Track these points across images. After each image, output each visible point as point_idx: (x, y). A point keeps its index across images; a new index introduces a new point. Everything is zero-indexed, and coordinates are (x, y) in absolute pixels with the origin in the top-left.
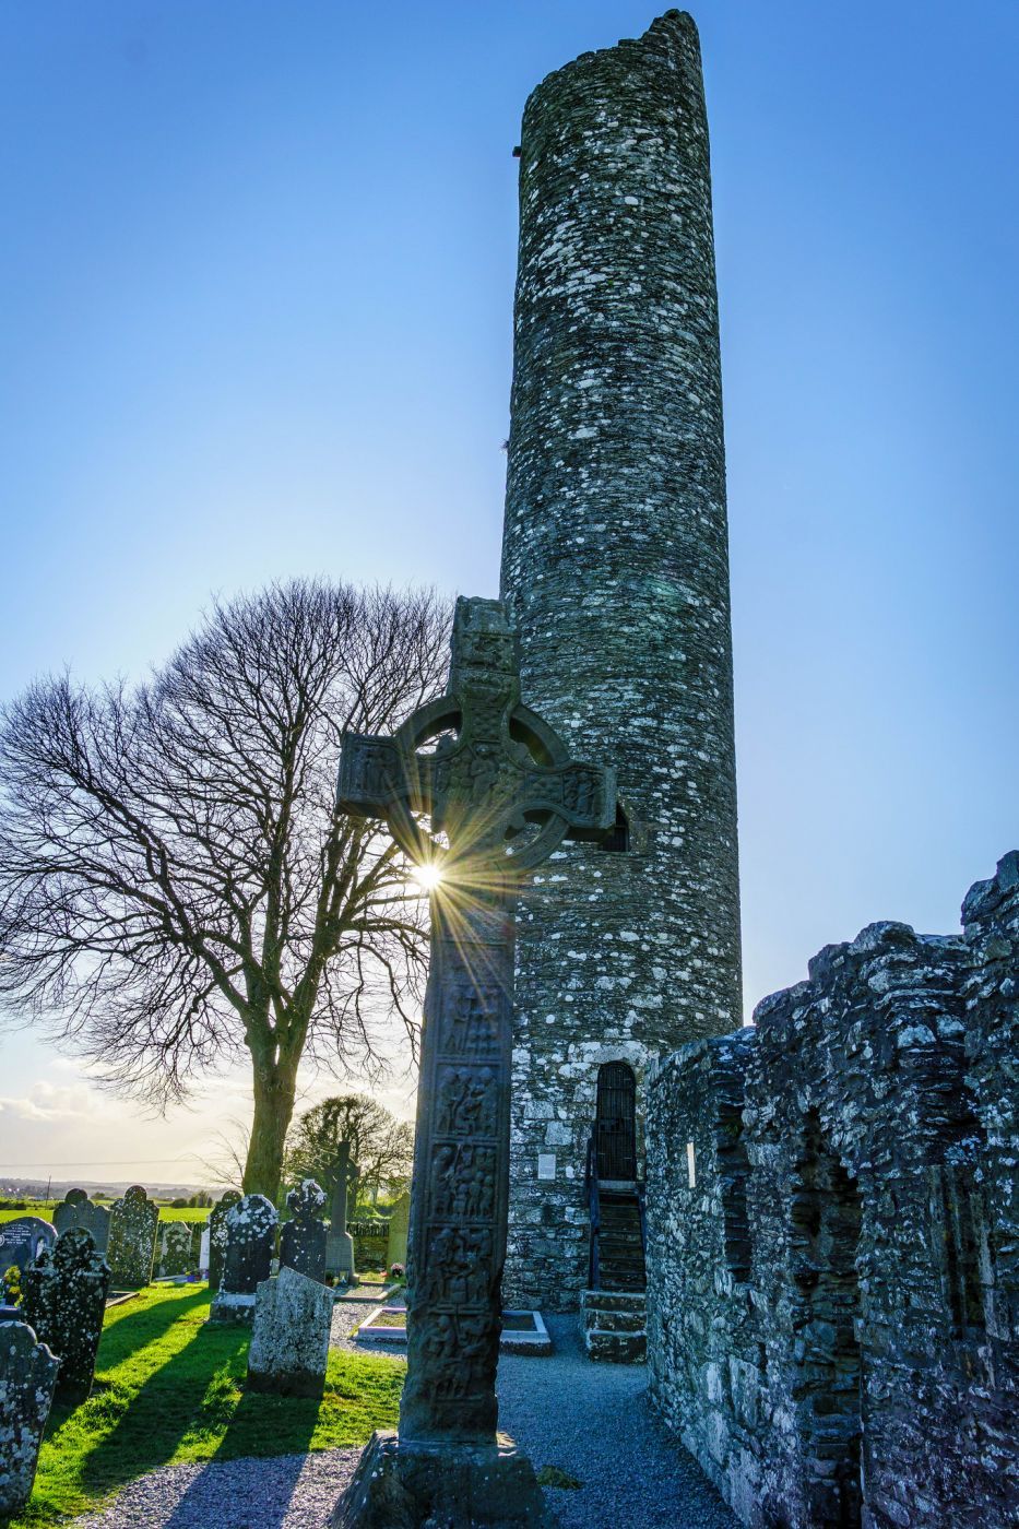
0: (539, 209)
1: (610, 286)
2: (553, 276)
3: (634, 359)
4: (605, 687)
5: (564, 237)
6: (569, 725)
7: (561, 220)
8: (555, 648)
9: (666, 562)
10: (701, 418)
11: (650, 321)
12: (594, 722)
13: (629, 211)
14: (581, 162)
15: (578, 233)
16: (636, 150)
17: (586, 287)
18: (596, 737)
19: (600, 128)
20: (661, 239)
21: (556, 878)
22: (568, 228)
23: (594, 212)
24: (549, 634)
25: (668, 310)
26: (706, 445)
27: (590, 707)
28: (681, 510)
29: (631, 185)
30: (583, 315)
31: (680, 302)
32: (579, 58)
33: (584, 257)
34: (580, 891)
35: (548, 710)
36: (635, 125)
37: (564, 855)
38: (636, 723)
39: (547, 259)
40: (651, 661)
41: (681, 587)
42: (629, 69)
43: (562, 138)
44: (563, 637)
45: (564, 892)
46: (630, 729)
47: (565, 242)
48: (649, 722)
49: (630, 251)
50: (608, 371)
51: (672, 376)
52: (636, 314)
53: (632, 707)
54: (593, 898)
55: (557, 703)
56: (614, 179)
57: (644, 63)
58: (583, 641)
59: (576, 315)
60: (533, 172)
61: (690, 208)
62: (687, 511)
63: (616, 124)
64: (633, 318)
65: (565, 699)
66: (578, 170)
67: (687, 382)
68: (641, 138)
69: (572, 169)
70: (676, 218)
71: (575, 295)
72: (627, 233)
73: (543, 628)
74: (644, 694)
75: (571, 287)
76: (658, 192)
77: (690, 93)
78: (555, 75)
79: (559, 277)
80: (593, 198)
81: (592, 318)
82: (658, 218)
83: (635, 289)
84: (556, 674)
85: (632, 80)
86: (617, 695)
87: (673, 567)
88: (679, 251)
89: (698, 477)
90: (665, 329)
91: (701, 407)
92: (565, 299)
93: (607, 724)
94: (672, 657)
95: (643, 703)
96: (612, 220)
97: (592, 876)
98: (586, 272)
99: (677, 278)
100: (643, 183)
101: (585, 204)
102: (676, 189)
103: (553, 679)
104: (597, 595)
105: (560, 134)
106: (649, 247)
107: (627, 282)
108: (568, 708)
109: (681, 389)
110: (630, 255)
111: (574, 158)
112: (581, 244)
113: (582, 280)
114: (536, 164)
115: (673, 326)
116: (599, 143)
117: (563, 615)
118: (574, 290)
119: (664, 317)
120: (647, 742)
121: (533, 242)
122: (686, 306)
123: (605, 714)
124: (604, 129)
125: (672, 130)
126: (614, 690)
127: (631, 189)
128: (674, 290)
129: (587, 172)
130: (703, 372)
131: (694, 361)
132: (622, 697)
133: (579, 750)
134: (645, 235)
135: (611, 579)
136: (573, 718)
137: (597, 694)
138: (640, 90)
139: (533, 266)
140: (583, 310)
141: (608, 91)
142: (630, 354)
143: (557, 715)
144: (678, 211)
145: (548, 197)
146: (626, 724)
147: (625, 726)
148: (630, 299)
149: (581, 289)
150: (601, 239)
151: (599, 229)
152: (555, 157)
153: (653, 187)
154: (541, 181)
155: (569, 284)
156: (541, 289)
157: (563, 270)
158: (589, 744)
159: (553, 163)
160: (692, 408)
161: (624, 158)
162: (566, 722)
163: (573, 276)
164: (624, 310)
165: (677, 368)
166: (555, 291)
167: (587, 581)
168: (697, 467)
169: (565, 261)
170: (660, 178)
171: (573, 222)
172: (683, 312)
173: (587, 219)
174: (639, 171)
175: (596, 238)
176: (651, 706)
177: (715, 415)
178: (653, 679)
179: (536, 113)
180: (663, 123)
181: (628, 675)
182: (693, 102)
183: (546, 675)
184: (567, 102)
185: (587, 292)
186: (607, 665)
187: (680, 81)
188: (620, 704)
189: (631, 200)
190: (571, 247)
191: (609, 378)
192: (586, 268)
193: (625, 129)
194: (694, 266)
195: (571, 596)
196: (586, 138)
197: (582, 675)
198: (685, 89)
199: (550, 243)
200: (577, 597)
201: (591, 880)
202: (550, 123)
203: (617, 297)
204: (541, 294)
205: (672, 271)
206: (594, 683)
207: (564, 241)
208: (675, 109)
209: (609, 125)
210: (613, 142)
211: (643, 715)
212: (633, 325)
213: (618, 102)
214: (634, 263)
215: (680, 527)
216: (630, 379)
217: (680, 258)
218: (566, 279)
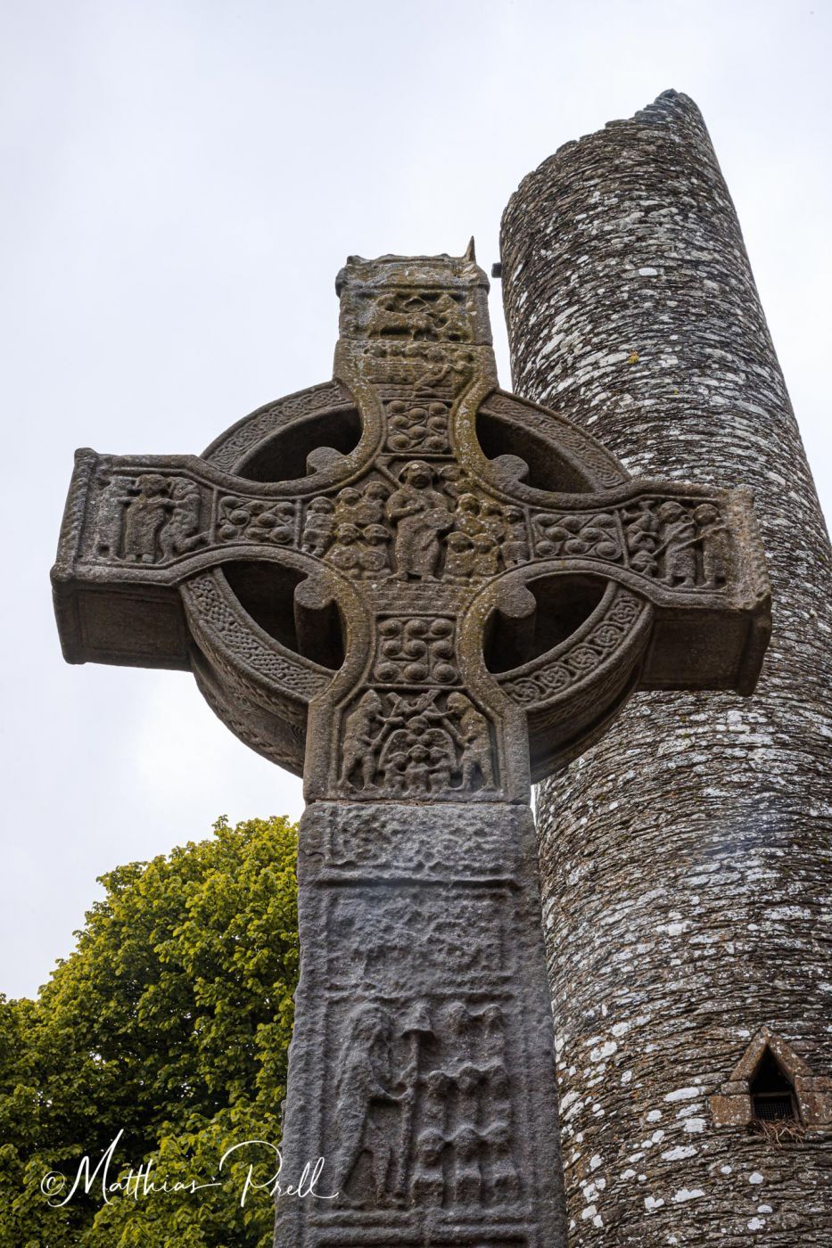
0: (531, 308)
1: (637, 363)
2: (558, 370)
3: (682, 438)
4: (714, 866)
5: (566, 326)
6: (665, 934)
7: (559, 311)
8: (625, 824)
9: (777, 681)
10: (790, 501)
11: (696, 393)
12: (705, 921)
13: (647, 282)
14: (576, 247)
15: (584, 318)
16: (646, 222)
17: (603, 371)
18: (714, 945)
19: (597, 208)
20: (695, 307)
21: (683, 1195)
22: (570, 317)
23: (601, 291)
24: (614, 805)
25: (719, 380)
26: (806, 534)
27: (696, 900)
28: (788, 613)
29: (645, 256)
30: (603, 401)
31: (735, 371)
32: (559, 150)
33: (595, 340)
34: (730, 1213)
35: (628, 916)
36: (640, 197)
37: (691, 1151)
38: (775, 916)
39: (546, 357)
40: (782, 821)
41: (807, 714)
42: (624, 147)
43: (548, 231)
44: (637, 805)
45: (702, 1220)
46: (767, 926)
47: (568, 332)
48: (796, 912)
49: (655, 323)
50: (648, 456)
51: (740, 452)
52: (675, 388)
53: (764, 892)
54: (755, 1224)
55: (642, 900)
56: (622, 254)
57: (639, 140)
58: (667, 805)
59: (593, 404)
60: (518, 278)
61: (727, 275)
62: (795, 614)
63: (615, 201)
64: (672, 392)
65: (653, 894)
66: (573, 255)
67: (763, 459)
68: (648, 210)
69: (566, 256)
70: (710, 284)
71: (589, 383)
72: (648, 305)
73: (603, 799)
74: (780, 870)
75: (582, 376)
76: (682, 260)
77: (704, 165)
78: (532, 176)
79: (565, 370)
80: (597, 278)
81: (616, 404)
82: (685, 285)
83: (669, 361)
84: (632, 860)
85: (627, 157)
86: (736, 876)
87: (789, 688)
88: (720, 318)
89: (802, 571)
90: (719, 400)
91: (788, 489)
92: (577, 390)
93: (727, 923)
94: (814, 813)
95: (781, 884)
96: (626, 296)
97: (746, 1184)
98: (600, 354)
99: (724, 345)
100: (660, 253)
101: (588, 286)
102: (705, 256)
103: (629, 868)
104: (678, 737)
105: (546, 227)
106: (679, 315)
107: (656, 356)
108: (659, 907)
109: (756, 467)
110: (656, 327)
111: (567, 245)
112: (589, 328)
113: (596, 365)
114: (520, 267)
115: (729, 398)
116: (596, 222)
117: (631, 774)
118: (588, 377)
119: (716, 390)
120: (798, 944)
121: (526, 348)
122: (743, 376)
123: (721, 909)
124: (600, 209)
125: (687, 199)
126: (730, 869)
127: (643, 261)
128: (723, 358)
129: (586, 253)
130: (782, 450)
131: (766, 436)
132: (743, 878)
133: (689, 969)
134: (672, 304)
135: (697, 712)
136: (671, 921)
137: (702, 880)
138: (640, 164)
139: (530, 372)
140: (603, 396)
141: (600, 171)
142: (675, 432)
143: (643, 921)
144: (711, 277)
145: (540, 293)
146: (758, 919)
147: (757, 922)
148: (664, 373)
149: (596, 374)
150: (614, 317)
151: (612, 306)
152: (543, 252)
153: (674, 255)
154: (530, 281)
155: (580, 373)
156: (544, 389)
157: (570, 360)
158: (702, 958)
159: (541, 258)
160: (775, 489)
161: (631, 232)
162: (660, 929)
163: (584, 363)
164: (658, 386)
165: (745, 444)
166: (562, 386)
167: (661, 722)
168: (798, 559)
169: (571, 351)
170: (681, 245)
171: (575, 308)
172: (741, 382)
173: (593, 300)
174: (651, 242)
175: (608, 318)
176: (797, 887)
177: (811, 502)
178: (790, 846)
179: (514, 220)
180: (675, 192)
181: (749, 844)
182: (709, 173)
183: (616, 866)
184: (551, 194)
185: (605, 375)
186: (711, 834)
187: (688, 152)
188: (743, 890)
189: (645, 272)
190: (576, 334)
191: (650, 463)
192: (599, 350)
193: (627, 204)
194: (744, 334)
195: (640, 746)
196: (578, 222)
197: (674, 855)
198: (699, 161)
199: (549, 338)
200: (649, 745)
201: (747, 1191)
202: (532, 221)
203: (646, 373)
204: (544, 395)
205: (717, 338)
206: (696, 863)
207: (566, 331)
208: (689, 179)
209: (606, 202)
210: (614, 218)
211: (782, 903)
212: (674, 400)
213: (614, 180)
214: (663, 335)
215: (787, 634)
216: (680, 461)
217: (724, 325)
218: (574, 368)
